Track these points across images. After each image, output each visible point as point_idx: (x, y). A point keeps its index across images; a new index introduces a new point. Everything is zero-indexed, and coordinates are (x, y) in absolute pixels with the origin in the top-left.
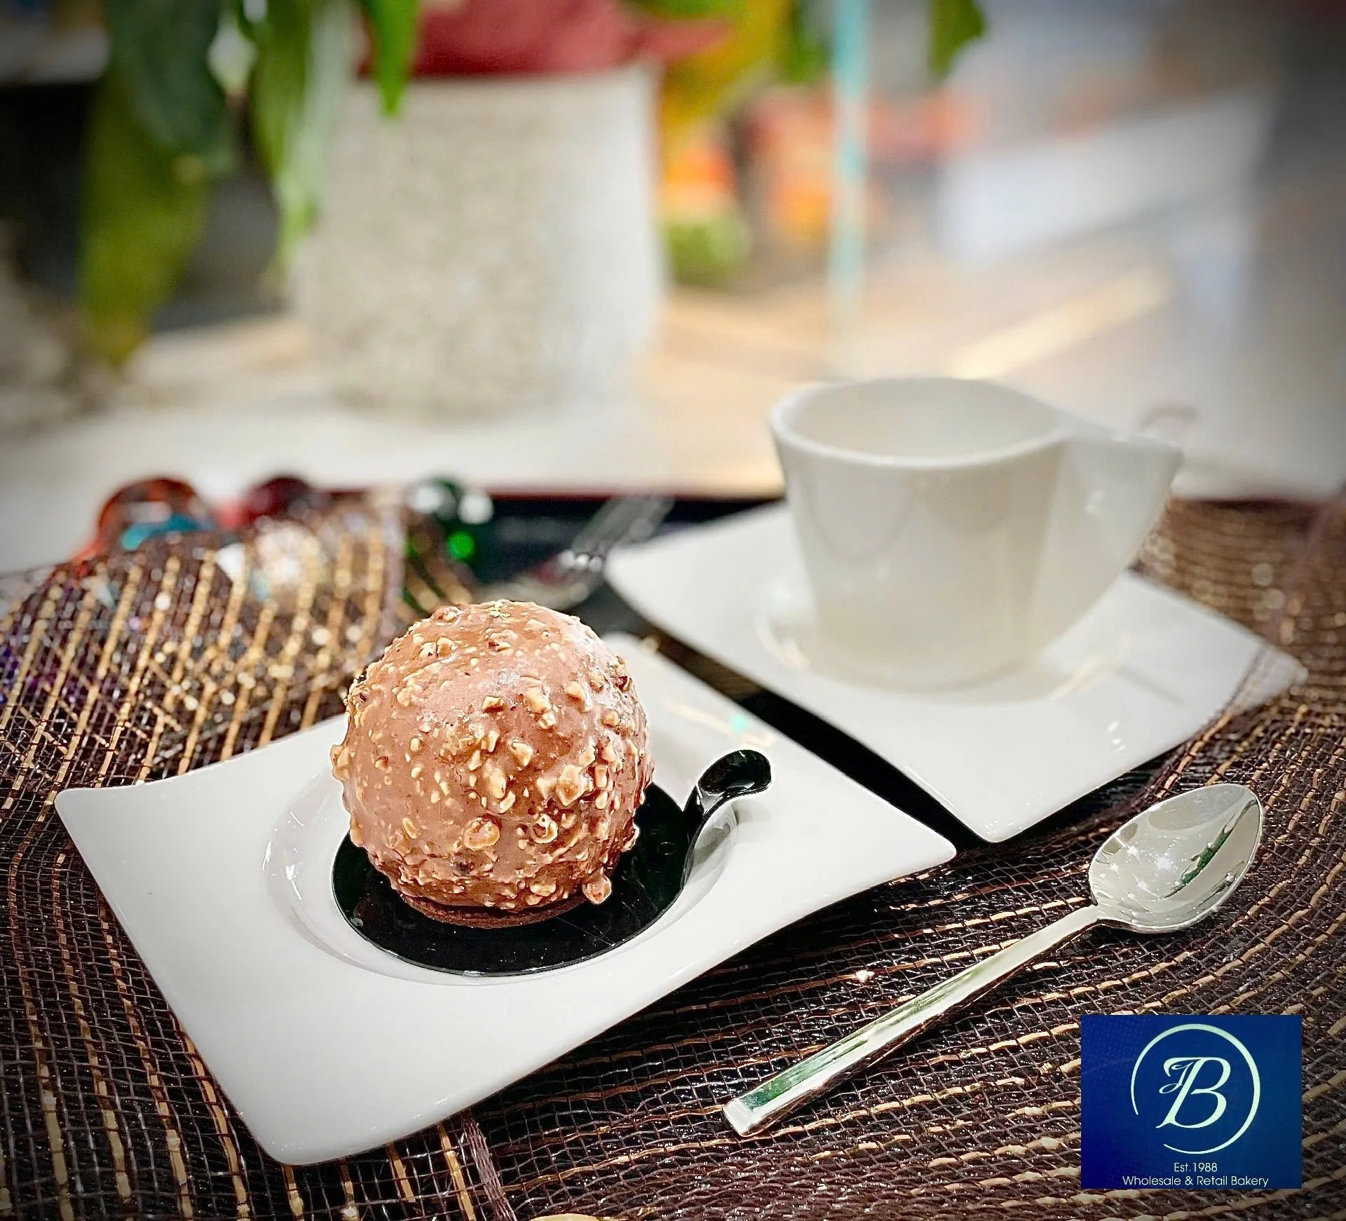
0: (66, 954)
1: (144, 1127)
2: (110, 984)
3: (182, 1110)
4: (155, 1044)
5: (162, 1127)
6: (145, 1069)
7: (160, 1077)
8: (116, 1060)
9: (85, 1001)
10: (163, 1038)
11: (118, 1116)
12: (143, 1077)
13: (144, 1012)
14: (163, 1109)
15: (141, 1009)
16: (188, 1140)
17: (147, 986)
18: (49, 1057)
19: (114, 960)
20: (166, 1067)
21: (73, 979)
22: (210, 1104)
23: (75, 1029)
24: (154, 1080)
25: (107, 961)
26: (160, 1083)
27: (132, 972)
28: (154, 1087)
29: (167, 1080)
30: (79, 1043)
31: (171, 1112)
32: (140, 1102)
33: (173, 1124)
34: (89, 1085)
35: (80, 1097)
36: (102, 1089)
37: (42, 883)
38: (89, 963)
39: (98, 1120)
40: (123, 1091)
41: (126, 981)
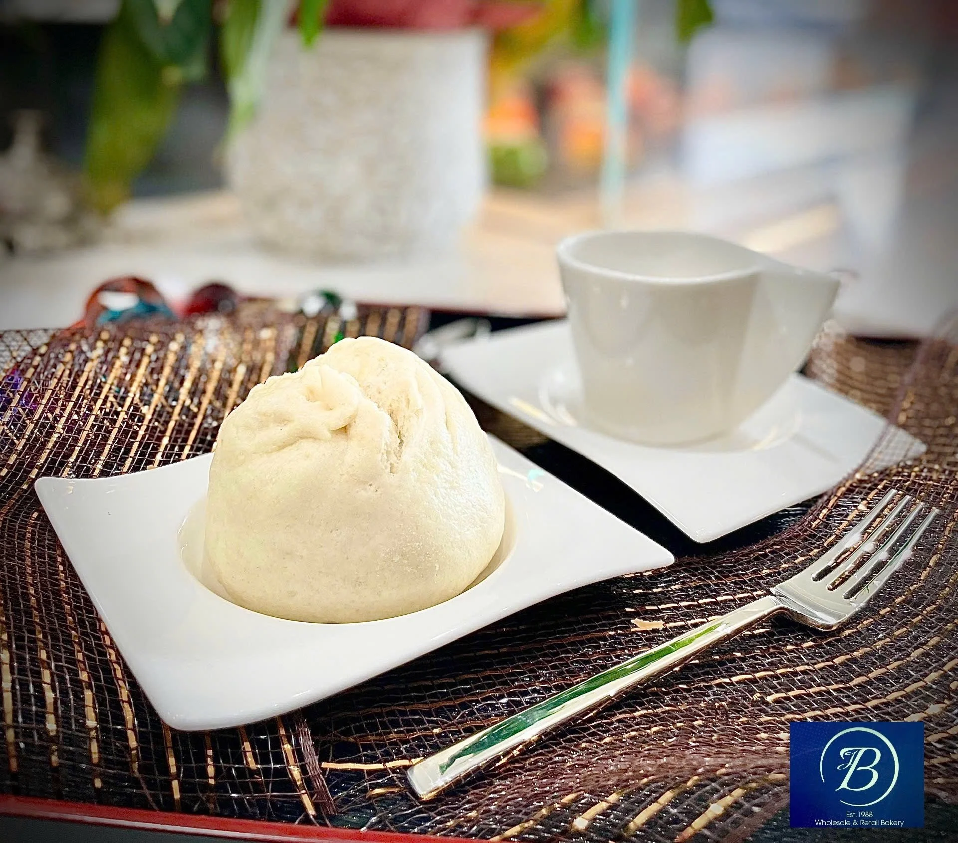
0: (29, 570)
1: (69, 685)
2: (57, 593)
3: (97, 679)
4: (82, 633)
5: (82, 688)
6: (74, 648)
7: (84, 655)
8: (55, 638)
9: (38, 600)
10: (89, 631)
11: (52, 674)
12: (72, 653)
13: (78, 614)
14: (84, 676)
15: (76, 612)
16: (99, 700)
17: (82, 600)
18: (10, 628)
19: (62, 580)
20: (89, 649)
21: (31, 585)
22: (118, 679)
23: (29, 614)
24: (80, 656)
25: (57, 580)
26: (84, 659)
27: (72, 589)
28: (79, 661)
29: (89, 658)
30: (31, 623)
31: (89, 678)
32: (68, 668)
33: (89, 687)
34: (33, 650)
35: (28, 657)
36: (43, 655)
37: (20, 527)
38: (45, 579)
39: (38, 675)
40: (57, 659)
41: (68, 594)
